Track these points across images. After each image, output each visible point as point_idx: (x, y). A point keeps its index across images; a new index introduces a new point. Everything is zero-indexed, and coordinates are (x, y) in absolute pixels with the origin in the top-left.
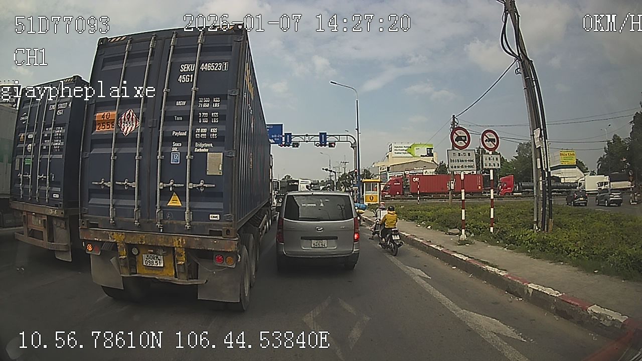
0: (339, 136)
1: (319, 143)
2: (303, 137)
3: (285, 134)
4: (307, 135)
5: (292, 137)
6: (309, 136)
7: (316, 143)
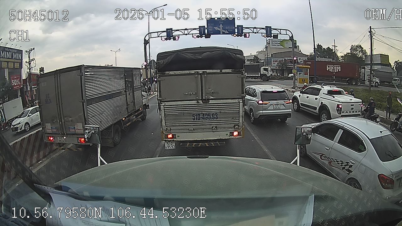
0: (281, 29)
1: (265, 34)
2: (252, 29)
3: (237, 26)
4: (255, 28)
5: (243, 29)
6: (257, 28)
7: (263, 35)
